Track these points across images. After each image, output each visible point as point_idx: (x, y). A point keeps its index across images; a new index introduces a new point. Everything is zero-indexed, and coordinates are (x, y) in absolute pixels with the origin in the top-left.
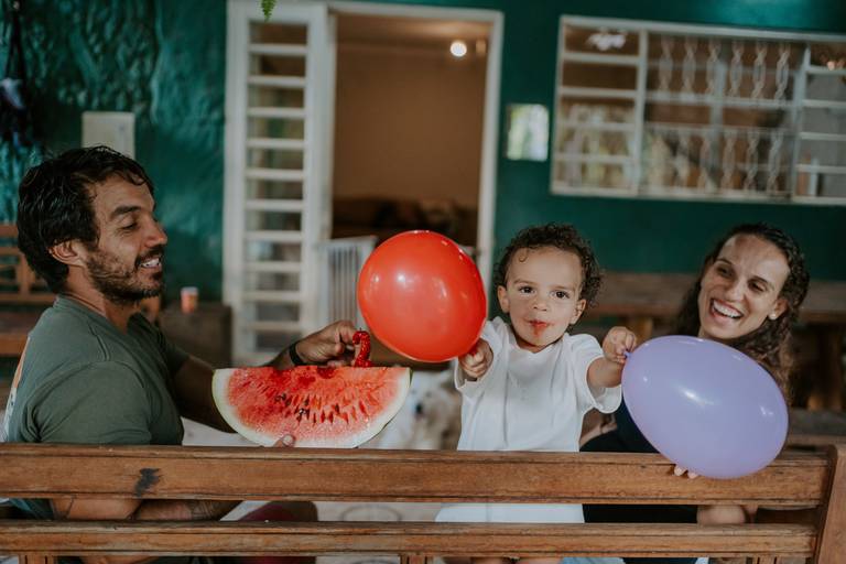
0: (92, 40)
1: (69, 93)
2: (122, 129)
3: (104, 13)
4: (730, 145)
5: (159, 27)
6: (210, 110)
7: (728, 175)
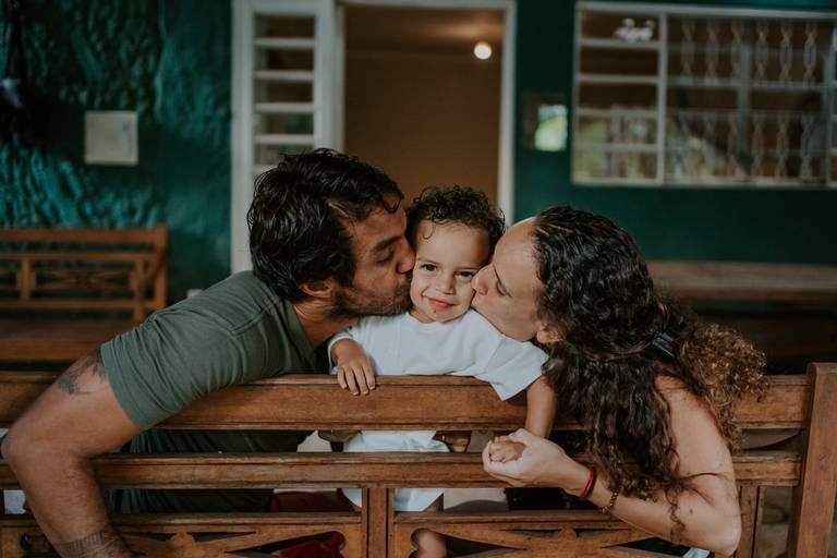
0: (94, 38)
1: (71, 93)
2: (126, 127)
3: (105, 11)
4: (758, 130)
5: (162, 23)
6: (216, 106)
7: (758, 161)
